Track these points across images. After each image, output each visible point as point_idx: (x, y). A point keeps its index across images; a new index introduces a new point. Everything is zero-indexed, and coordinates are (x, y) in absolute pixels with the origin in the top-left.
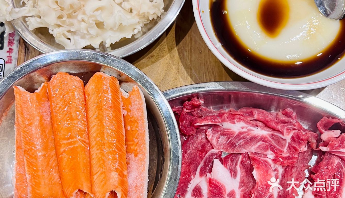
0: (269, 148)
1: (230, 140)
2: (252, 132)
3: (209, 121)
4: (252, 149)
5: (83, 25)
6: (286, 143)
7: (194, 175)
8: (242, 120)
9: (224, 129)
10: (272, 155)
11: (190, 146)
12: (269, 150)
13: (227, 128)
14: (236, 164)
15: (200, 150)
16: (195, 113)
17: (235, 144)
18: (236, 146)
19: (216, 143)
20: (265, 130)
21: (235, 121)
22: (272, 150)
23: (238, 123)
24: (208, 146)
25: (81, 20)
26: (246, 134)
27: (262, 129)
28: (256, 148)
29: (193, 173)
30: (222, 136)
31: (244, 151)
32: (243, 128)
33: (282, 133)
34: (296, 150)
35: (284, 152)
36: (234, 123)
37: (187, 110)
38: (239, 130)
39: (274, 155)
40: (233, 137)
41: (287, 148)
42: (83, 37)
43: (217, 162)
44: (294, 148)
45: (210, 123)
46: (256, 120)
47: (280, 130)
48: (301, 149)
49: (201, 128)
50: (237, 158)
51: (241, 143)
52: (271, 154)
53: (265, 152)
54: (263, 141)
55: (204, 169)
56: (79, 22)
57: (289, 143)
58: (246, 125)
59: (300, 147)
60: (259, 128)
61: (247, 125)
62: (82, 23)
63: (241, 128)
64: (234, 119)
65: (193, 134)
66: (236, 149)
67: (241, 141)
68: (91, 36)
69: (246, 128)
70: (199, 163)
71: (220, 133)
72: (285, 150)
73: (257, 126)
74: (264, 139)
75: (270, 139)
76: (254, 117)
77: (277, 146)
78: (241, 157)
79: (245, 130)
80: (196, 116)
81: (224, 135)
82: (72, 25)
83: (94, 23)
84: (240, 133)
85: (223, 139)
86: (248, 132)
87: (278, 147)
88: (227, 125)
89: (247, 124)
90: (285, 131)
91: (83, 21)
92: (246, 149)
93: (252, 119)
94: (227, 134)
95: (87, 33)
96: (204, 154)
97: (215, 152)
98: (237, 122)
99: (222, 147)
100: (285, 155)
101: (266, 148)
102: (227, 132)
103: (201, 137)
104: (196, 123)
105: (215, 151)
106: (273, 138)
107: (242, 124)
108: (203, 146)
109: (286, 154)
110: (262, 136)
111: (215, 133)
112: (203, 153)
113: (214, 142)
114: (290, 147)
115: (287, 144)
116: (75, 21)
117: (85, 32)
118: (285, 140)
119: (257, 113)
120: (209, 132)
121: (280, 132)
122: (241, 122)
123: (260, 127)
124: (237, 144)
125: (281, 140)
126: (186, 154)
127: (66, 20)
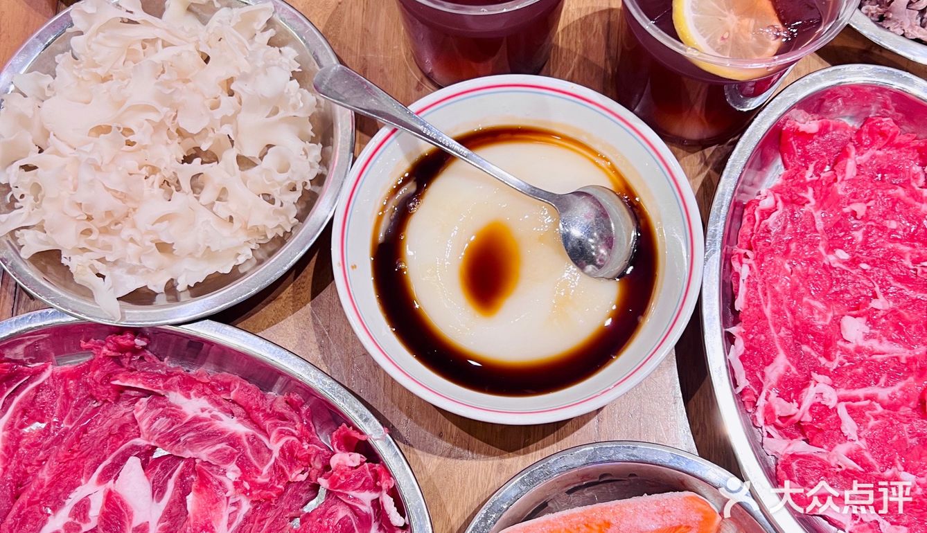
0: (236, 459)
1: (174, 427)
2: (218, 422)
3: (139, 382)
4: (203, 454)
5: (132, 249)
6: (271, 457)
7: (88, 479)
8: (206, 394)
9: (171, 405)
10: (234, 473)
11: (96, 422)
12: (235, 462)
13: (176, 403)
14: (170, 476)
15: (116, 434)
16: (125, 361)
17: (178, 437)
18: (179, 441)
19: (147, 426)
20: (244, 424)
21: (192, 393)
22: (241, 466)
23: (197, 399)
24: (133, 430)
25: (127, 239)
26: (205, 423)
27: (240, 421)
28: (208, 453)
29: (88, 473)
30: (163, 417)
31: (188, 454)
32: (203, 410)
33: (268, 437)
34: (285, 476)
35: (262, 473)
36: (188, 397)
37: (109, 352)
38: (195, 412)
39: (239, 474)
40: (181, 423)
41: (271, 467)
42: (132, 271)
43: (134, 463)
44: (282, 470)
45: (140, 386)
46: (234, 402)
47: (267, 430)
48: (294, 476)
49: (128, 392)
50: (175, 464)
51: (189, 437)
52: (234, 471)
53: (224, 464)
54: (231, 445)
55: (109, 472)
56: (125, 243)
57: (276, 459)
58: (210, 406)
59: (291, 470)
60: (235, 418)
61: (213, 408)
62: (130, 244)
63: (200, 410)
64: (190, 389)
65: (108, 399)
66: (176, 447)
67: (192, 434)
68: (146, 269)
69: (210, 412)
70: (105, 458)
71: (161, 409)
72: (265, 470)
73: (233, 415)
74: (234, 440)
75: (246, 443)
76: (230, 396)
77: (252, 459)
78: (182, 464)
79: (206, 415)
80: (126, 366)
81: (168, 416)
82: (109, 247)
83: (154, 244)
84: (196, 419)
85: (162, 424)
86: (210, 420)
87: (255, 463)
88: (176, 397)
89: (213, 405)
90: (274, 435)
91: (132, 240)
92: (192, 451)
93: (227, 398)
94: (174, 414)
95: (138, 264)
96: (121, 442)
97: (139, 445)
98: (196, 395)
99: (156, 437)
100: (261, 480)
101: (229, 459)
102: (173, 411)
103: (123, 408)
104: (116, 380)
105: (140, 442)
106: (251, 443)
107: (203, 402)
108: (123, 428)
109: (263, 478)
110: (233, 434)
111: (151, 409)
112: (120, 440)
113: (143, 425)
114: (276, 468)
115: (272, 461)
116: (115, 241)
117: (135, 262)
118: (270, 451)
119: (238, 387)
120: (141, 404)
121: (266, 432)
122: (203, 397)
123: (237, 417)
124: (182, 439)
125: (263, 450)
126: (85, 435)
127: (97, 240)
